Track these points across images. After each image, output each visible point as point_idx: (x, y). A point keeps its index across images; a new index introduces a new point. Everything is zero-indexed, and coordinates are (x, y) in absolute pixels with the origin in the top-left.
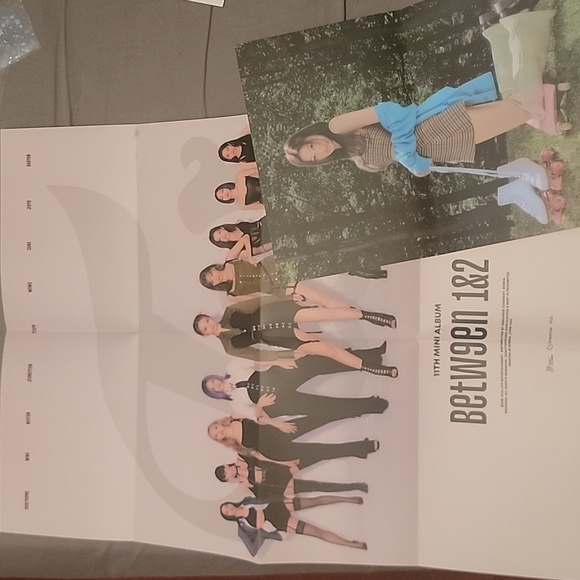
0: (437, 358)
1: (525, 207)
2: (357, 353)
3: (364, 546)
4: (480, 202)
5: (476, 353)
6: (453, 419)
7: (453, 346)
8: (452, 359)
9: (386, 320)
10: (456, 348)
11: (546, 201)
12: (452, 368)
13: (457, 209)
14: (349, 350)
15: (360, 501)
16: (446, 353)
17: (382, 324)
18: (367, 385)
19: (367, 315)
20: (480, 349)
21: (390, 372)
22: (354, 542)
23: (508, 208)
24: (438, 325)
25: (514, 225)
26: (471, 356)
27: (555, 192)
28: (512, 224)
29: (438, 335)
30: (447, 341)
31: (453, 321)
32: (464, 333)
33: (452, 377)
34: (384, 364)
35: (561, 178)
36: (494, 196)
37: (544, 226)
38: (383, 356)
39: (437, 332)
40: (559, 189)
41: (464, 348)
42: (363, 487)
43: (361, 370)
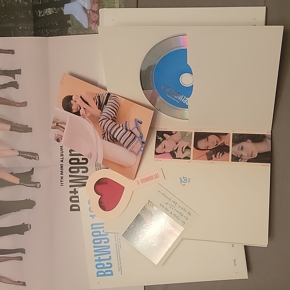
0: (62, 176)
1: (77, 17)
2: (17, 175)
3: (24, 284)
4: (55, 11)
5: (83, 172)
6: (71, 210)
7: (70, 168)
8: (70, 176)
9: (33, 156)
10: (72, 170)
11: (89, 16)
12: (70, 181)
13: (42, 14)
14: (12, 174)
15: (21, 259)
16: (67, 173)
17: (31, 158)
18: (23, 193)
19: (21, 154)
20: (85, 170)
21: (36, 185)
22: (18, 282)
23: (69, 17)
24: (62, 157)
25: (70, 26)
26: (80, 174)
27: (93, 12)
28: (69, 25)
29: (62, 163)
30: (67, 166)
31: (70, 155)
32: (76, 161)
33: (70, 186)
34: (32, 180)
35: (97, 4)
36: (62, 8)
37: (86, 29)
38: (31, 176)
39: (62, 161)
40: (96, 10)
41: (76, 170)
42: (22, 251)
43: (19, 185)
